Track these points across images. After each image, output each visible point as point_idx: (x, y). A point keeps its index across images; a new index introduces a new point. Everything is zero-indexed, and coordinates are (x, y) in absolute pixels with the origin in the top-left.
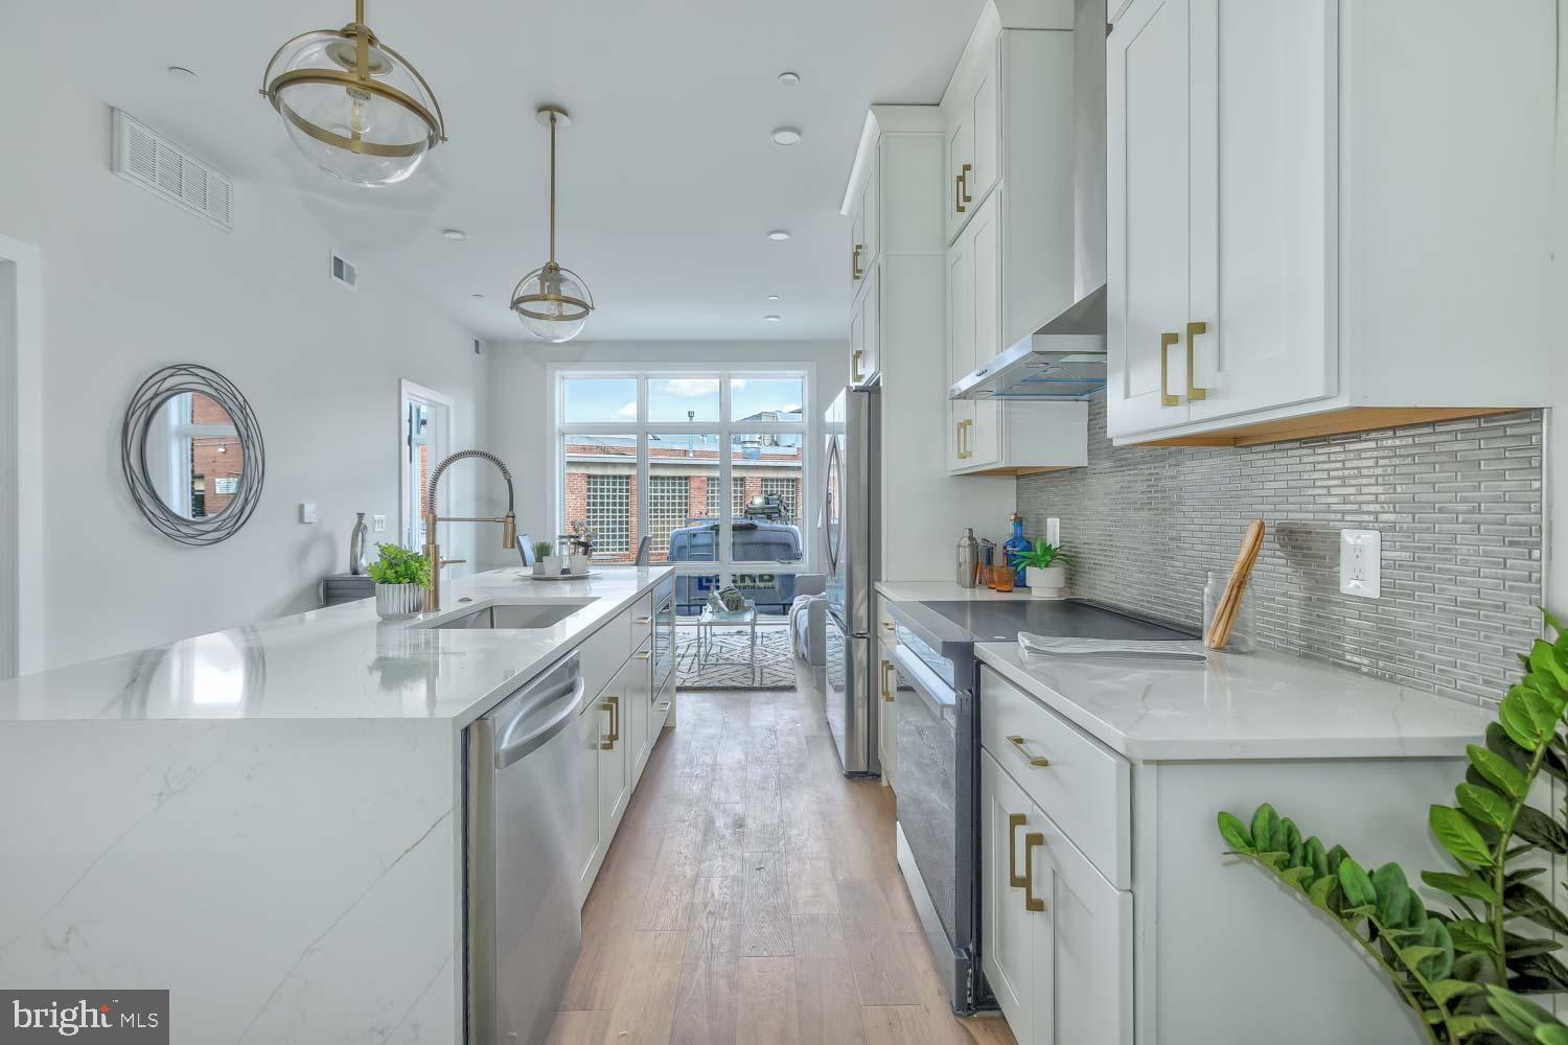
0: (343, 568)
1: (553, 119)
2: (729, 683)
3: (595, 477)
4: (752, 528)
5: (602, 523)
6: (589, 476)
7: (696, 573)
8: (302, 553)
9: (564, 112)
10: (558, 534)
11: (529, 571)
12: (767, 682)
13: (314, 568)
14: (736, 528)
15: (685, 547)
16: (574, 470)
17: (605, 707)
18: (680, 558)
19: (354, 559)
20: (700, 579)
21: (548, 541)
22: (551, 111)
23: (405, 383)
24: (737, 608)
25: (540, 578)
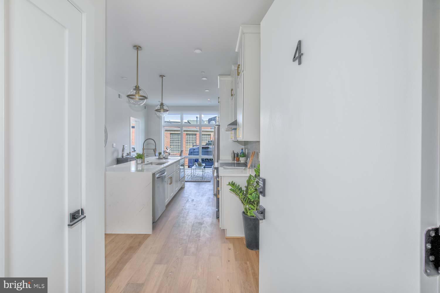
0: (120, 156)
1: (162, 77)
2: (197, 181)
3: (172, 134)
4: (208, 148)
5: (174, 145)
6: (171, 134)
7: (194, 158)
8: (113, 153)
9: (164, 76)
10: (163, 151)
11: (158, 157)
12: (205, 180)
13: (115, 156)
14: (203, 148)
15: (192, 152)
16: (167, 132)
17: (170, 178)
18: (191, 155)
19: (123, 154)
20: (196, 160)
21: (161, 152)
22: (162, 76)
23: (131, 117)
24: (200, 166)
25: (159, 158)
